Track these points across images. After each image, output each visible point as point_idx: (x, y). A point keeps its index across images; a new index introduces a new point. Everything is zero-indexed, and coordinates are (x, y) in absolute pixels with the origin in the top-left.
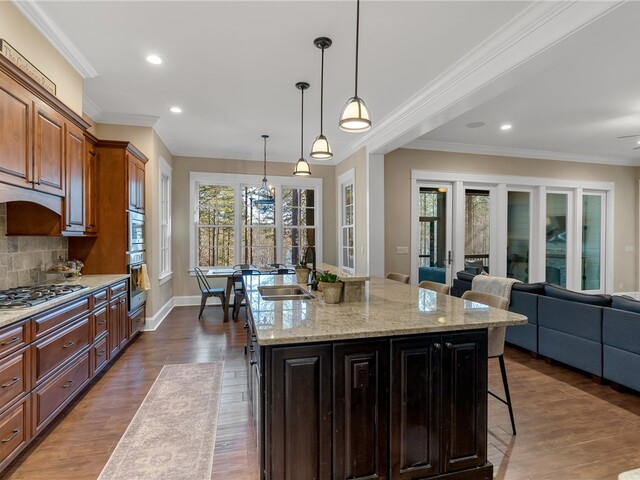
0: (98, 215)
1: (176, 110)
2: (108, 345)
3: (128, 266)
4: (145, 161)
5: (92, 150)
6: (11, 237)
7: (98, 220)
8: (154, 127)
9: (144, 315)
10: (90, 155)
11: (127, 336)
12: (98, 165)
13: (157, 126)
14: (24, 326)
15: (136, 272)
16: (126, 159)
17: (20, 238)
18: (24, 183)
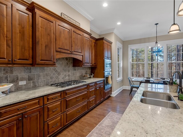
0: (97, 61)
1: (119, 23)
2: (96, 100)
3: (104, 76)
4: (111, 43)
5: (95, 42)
6: (74, 67)
7: (97, 62)
8: (114, 32)
9: (111, 91)
10: (94, 43)
11: (104, 97)
12: (97, 46)
13: (115, 31)
14: (61, 93)
15: (107, 78)
16: (103, 43)
17: (76, 67)
18: (69, 52)
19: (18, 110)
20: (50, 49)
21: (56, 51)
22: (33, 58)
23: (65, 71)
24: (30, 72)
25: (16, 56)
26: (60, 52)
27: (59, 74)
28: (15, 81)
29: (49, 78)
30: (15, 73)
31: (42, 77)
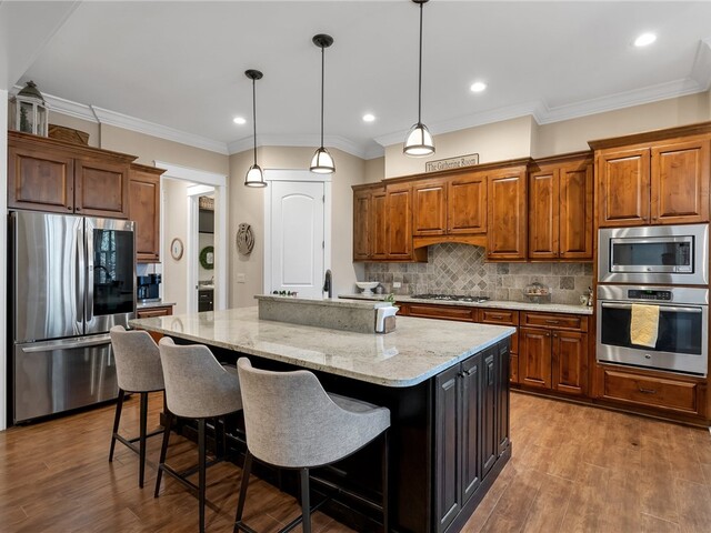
10: (569, 175)
18: (440, 232)
21: (414, 236)
23: (471, 272)
24: (406, 271)
26: (421, 236)
27: (454, 278)
29: (433, 282)
30: (391, 271)
31: (422, 281)
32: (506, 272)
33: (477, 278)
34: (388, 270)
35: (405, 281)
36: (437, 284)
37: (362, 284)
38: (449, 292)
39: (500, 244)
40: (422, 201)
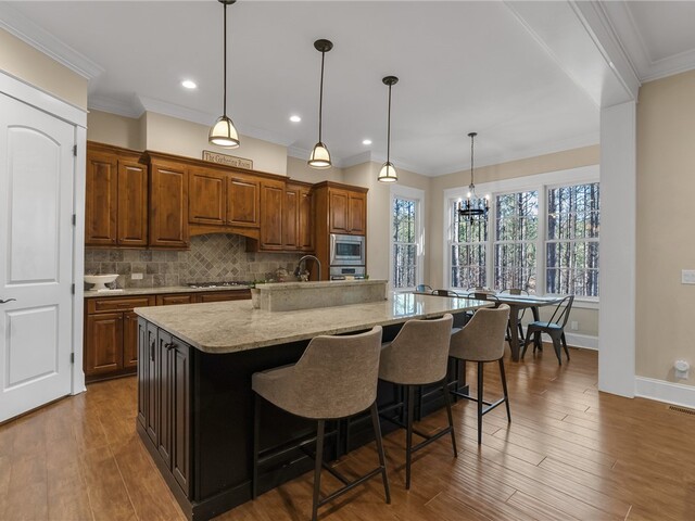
1: (367, 142)
4: (365, 191)
5: (308, 192)
6: (249, 253)
8: (372, 160)
10: (305, 196)
16: (328, 194)
18: (219, 222)
19: (119, 306)
20: (177, 220)
21: (189, 223)
22: (148, 236)
23: (225, 260)
24: (151, 260)
25: (123, 234)
26: (199, 224)
27: (209, 266)
28: (125, 272)
29: (186, 272)
30: (126, 261)
31: (172, 270)
32: (253, 260)
33: (230, 266)
34: (121, 258)
35: (149, 271)
36: (191, 273)
37: (92, 278)
38: (204, 280)
39: (269, 238)
40: (200, 188)
